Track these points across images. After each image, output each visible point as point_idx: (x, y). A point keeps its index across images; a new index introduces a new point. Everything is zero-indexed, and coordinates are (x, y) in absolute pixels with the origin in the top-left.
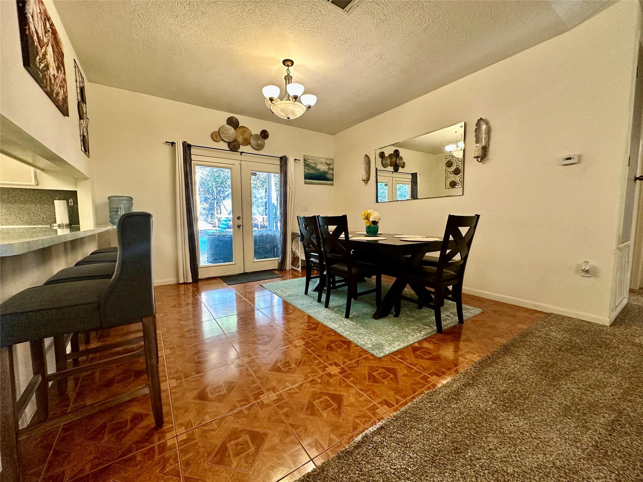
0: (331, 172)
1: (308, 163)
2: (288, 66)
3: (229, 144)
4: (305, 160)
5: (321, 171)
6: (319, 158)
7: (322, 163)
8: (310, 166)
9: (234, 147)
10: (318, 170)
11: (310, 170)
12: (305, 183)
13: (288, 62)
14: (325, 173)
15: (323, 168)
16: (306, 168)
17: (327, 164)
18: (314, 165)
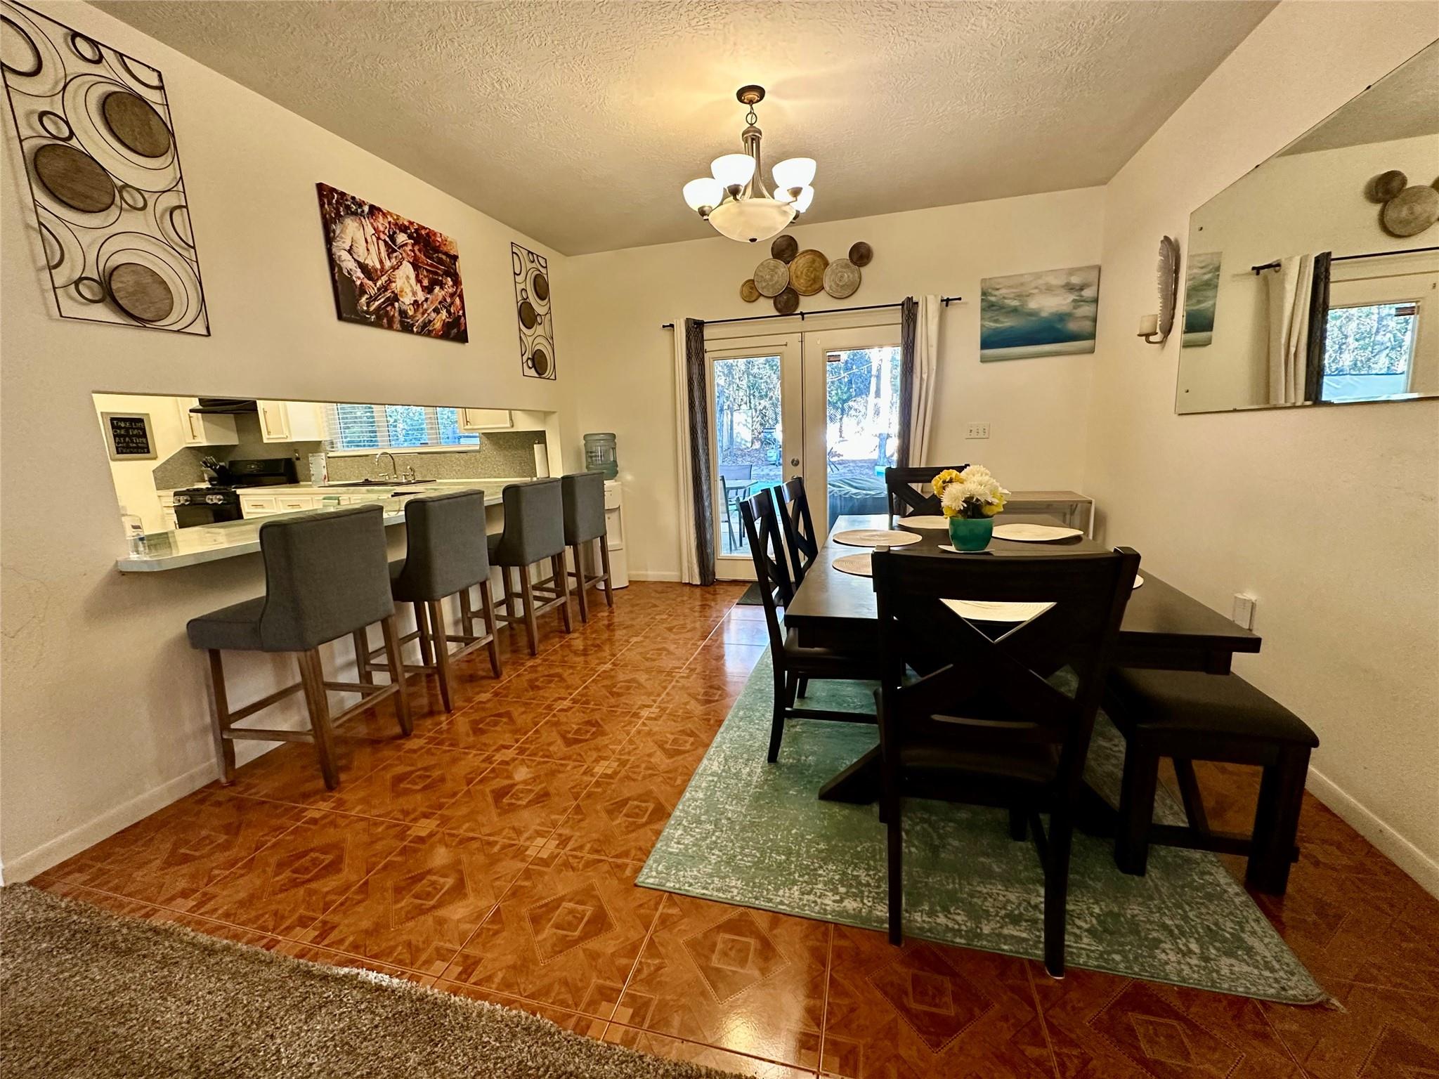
0: (1086, 310)
1: (993, 299)
2: (751, 102)
3: (776, 299)
4: (984, 294)
5: (1044, 314)
6: (1038, 276)
7: (1049, 289)
8: (1002, 307)
9: (787, 303)
10: (1032, 314)
11: (1001, 319)
12: (984, 360)
13: (751, 94)
14: (1062, 317)
15: (1048, 304)
16: (989, 314)
17: (1070, 288)
18: (1015, 303)
